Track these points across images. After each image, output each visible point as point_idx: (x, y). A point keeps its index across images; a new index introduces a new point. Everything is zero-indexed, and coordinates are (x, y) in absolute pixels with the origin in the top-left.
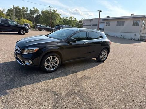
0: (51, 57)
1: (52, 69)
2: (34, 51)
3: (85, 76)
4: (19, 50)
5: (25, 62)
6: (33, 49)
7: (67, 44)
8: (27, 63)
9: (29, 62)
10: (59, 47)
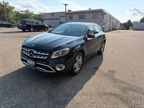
0: (78, 57)
1: (78, 70)
2: (66, 53)
3: (110, 71)
4: (43, 54)
5: (56, 68)
6: (62, 51)
7: (83, 41)
8: (58, 69)
9: (61, 68)
10: (80, 45)
